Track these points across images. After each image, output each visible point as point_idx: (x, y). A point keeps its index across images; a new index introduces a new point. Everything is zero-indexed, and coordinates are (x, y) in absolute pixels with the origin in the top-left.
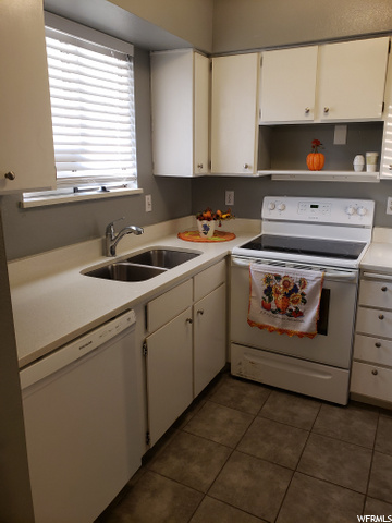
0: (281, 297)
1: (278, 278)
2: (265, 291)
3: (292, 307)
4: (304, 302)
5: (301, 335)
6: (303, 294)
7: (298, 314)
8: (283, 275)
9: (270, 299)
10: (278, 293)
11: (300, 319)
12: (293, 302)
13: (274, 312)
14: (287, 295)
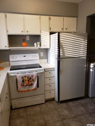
0: (27, 81)
1: (25, 76)
2: (22, 81)
3: (30, 83)
4: (33, 81)
5: (33, 90)
6: (33, 79)
7: (32, 84)
8: (27, 75)
9: (24, 83)
10: (26, 81)
11: (32, 86)
12: (30, 82)
13: (25, 86)
14: (29, 81)
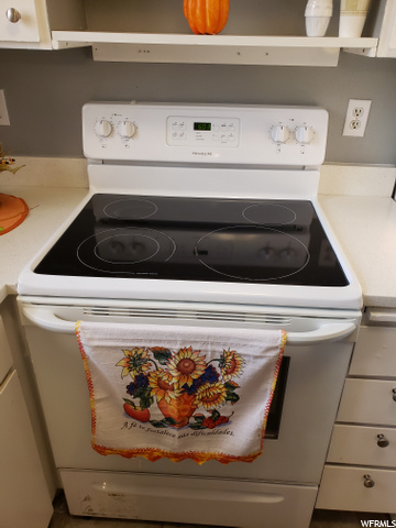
0: (173, 395)
1: (162, 354)
2: (131, 389)
3: (204, 411)
4: (234, 398)
6: (230, 386)
7: (218, 421)
8: (175, 348)
9: (146, 402)
10: (163, 387)
11: (222, 428)
12: (205, 400)
13: (157, 424)
14: (189, 391)
